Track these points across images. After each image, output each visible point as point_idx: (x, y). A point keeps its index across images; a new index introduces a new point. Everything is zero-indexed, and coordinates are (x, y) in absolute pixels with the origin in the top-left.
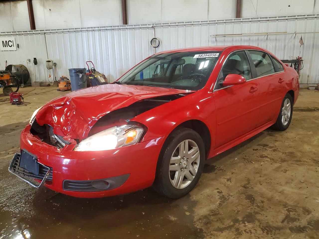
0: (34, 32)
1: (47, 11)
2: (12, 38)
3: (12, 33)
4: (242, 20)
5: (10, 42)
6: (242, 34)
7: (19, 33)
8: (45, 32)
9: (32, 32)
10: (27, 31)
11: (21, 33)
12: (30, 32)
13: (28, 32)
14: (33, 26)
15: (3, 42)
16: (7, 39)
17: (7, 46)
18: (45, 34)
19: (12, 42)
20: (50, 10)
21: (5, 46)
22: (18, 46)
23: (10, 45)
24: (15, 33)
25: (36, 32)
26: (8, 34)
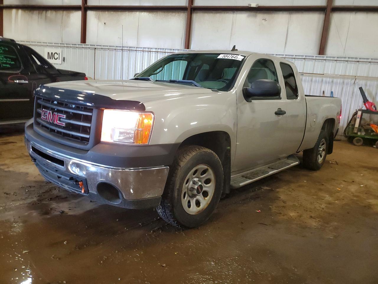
0: (84, 46)
1: (101, 25)
2: (59, 51)
3: (60, 45)
4: (325, 58)
5: (56, 54)
6: (324, 74)
7: (67, 45)
8: (96, 47)
9: (81, 46)
10: (76, 44)
11: (69, 46)
12: (80, 46)
13: (77, 46)
14: (84, 39)
15: (48, 53)
16: (53, 50)
17: (52, 59)
18: (96, 50)
19: (58, 54)
20: (105, 23)
21: (50, 59)
22: (64, 60)
23: (56, 58)
24: (63, 45)
25: (86, 46)
26: (56, 45)
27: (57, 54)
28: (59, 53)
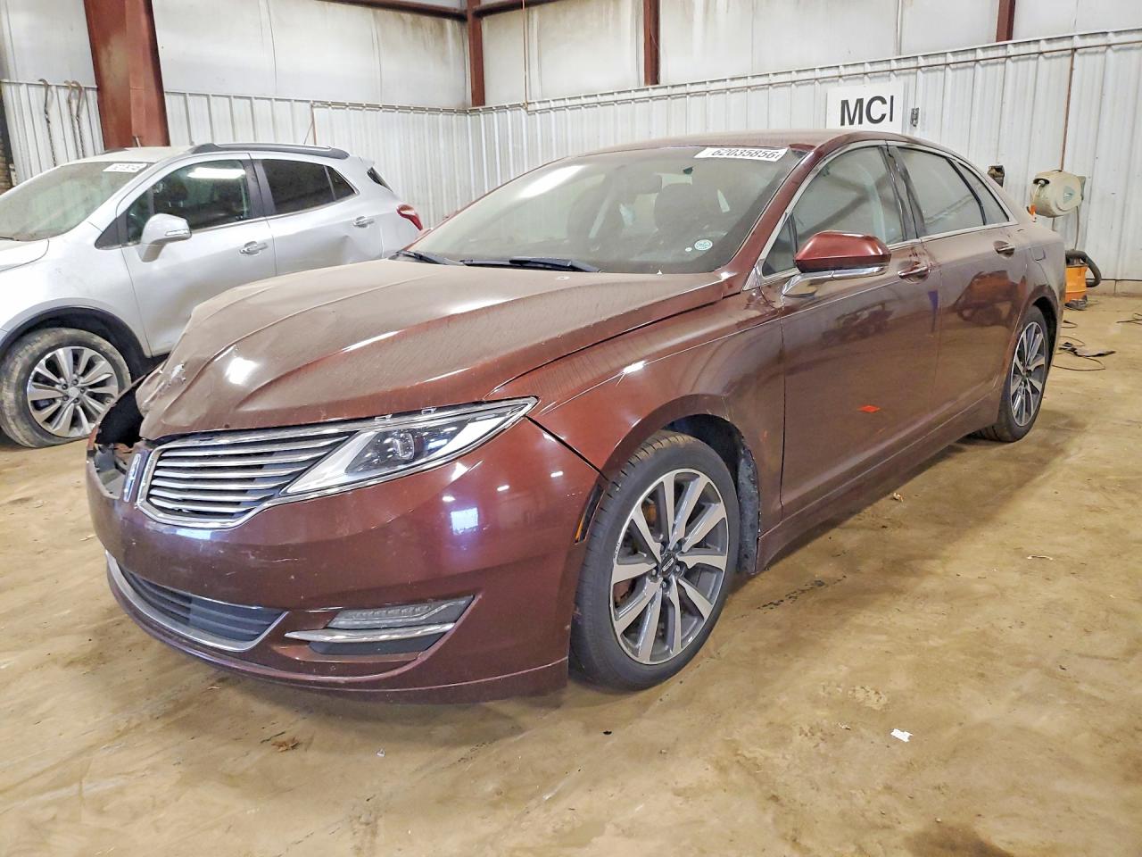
0: (1012, 50)
2: (890, 87)
3: (895, 65)
5: (878, 103)
7: (932, 61)
8: (1078, 42)
9: (1001, 52)
10: (972, 50)
12: (991, 54)
13: (980, 54)
15: (845, 103)
16: (866, 91)
17: (860, 122)
18: (1076, 55)
19: (889, 100)
21: (851, 122)
23: (876, 116)
25: (1023, 49)
26: (878, 67)
27: (884, 101)
28: (892, 97)
